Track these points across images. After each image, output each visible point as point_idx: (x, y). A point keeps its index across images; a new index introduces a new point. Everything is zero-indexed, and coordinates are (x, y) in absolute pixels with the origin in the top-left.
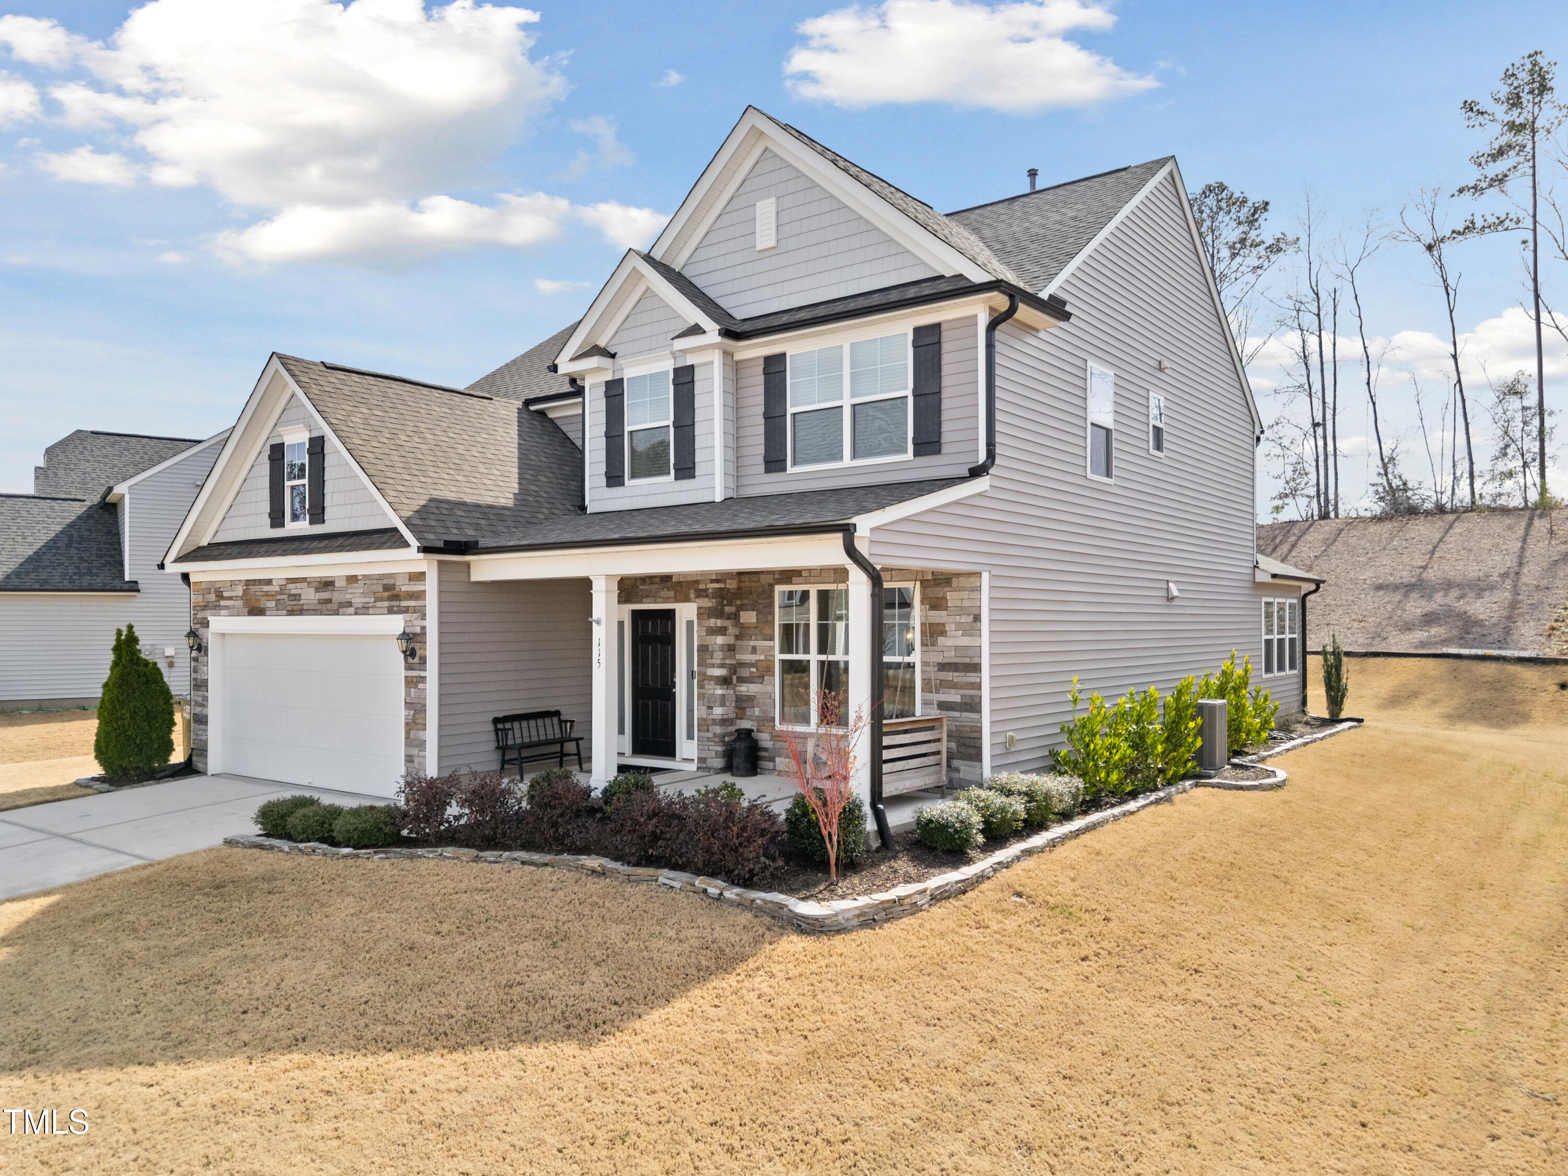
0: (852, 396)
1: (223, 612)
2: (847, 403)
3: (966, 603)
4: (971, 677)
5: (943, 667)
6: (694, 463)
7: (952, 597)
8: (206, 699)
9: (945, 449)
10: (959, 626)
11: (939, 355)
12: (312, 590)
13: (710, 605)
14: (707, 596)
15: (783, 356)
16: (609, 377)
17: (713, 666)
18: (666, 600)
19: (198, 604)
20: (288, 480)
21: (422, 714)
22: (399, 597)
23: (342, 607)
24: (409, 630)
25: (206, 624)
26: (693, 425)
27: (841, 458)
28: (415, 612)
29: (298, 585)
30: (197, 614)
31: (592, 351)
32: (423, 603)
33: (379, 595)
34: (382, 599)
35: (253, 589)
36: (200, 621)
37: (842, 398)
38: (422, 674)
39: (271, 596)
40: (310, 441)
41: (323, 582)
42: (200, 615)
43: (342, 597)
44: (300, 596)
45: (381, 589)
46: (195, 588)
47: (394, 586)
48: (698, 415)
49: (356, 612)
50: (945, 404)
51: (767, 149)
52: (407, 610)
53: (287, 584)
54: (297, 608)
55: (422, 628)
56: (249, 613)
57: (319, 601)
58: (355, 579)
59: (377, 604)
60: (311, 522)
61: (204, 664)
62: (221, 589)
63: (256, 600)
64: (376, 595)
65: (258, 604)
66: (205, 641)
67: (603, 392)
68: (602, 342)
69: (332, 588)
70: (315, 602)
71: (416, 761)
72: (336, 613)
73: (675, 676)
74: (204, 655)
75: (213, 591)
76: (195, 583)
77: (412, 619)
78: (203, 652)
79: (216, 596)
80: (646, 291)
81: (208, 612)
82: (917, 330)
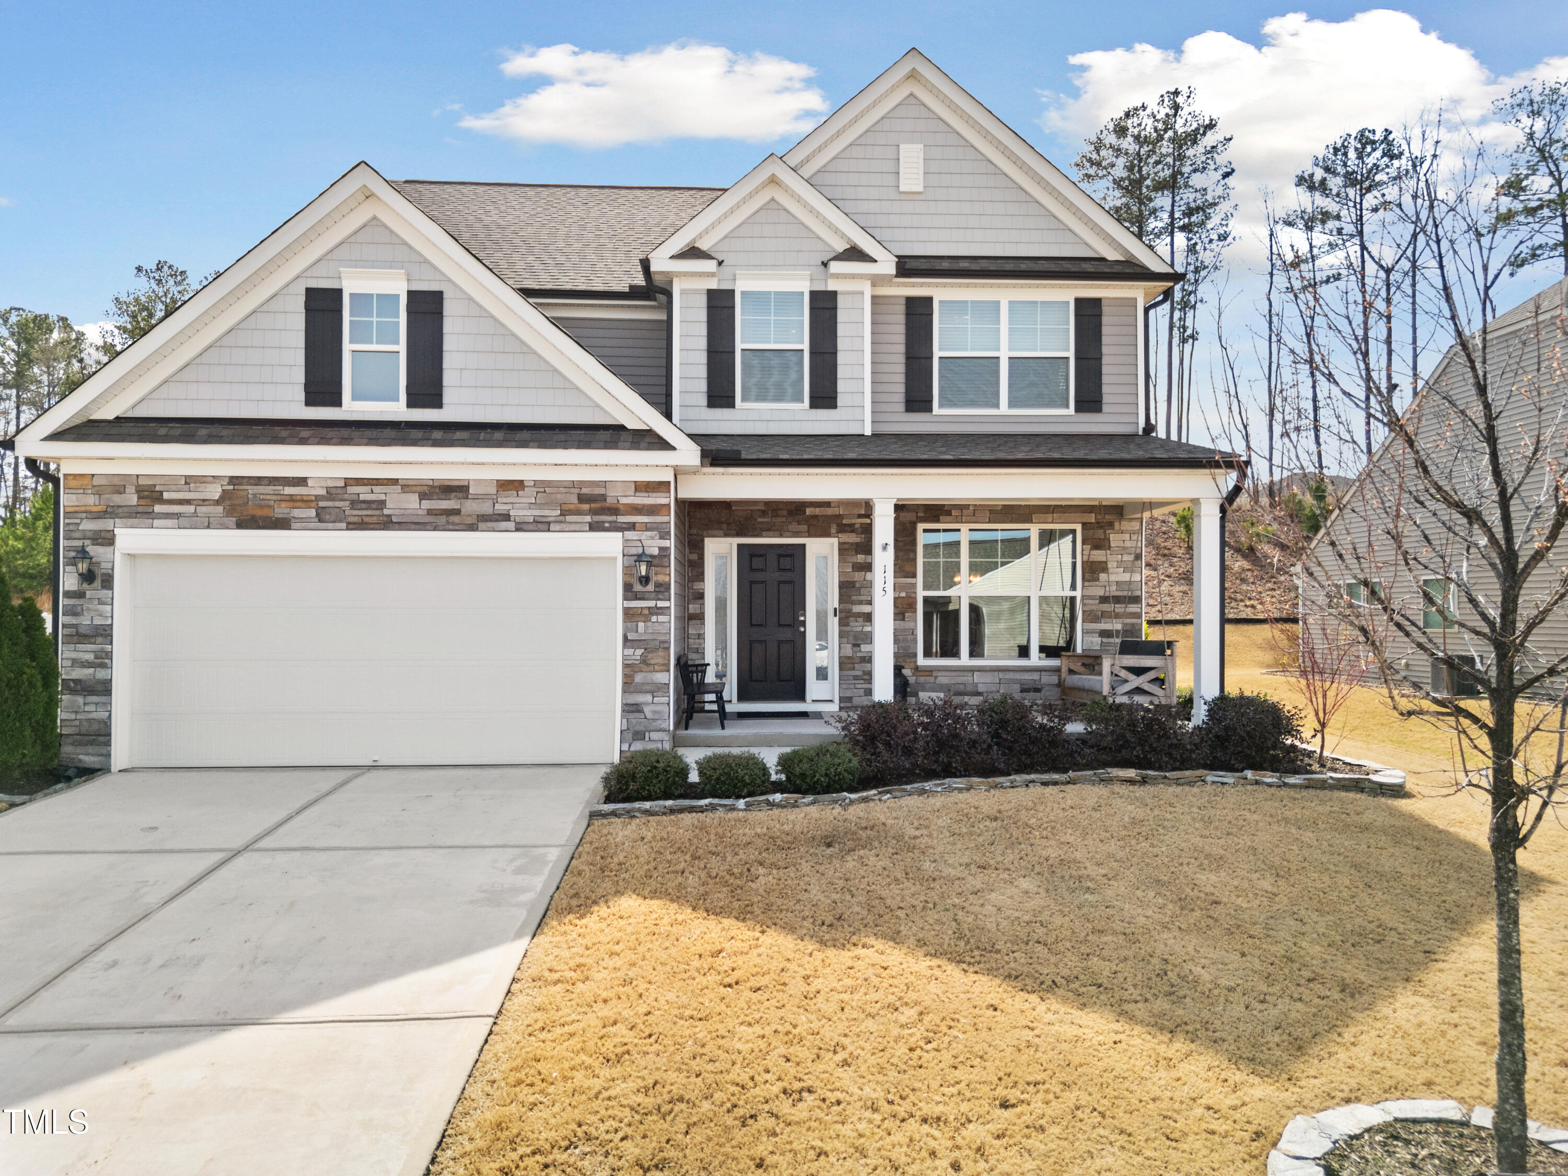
0: (1010, 349)
1: (156, 523)
2: (1004, 355)
3: (1128, 544)
4: (1133, 608)
5: (1104, 599)
6: (836, 392)
7: (1115, 539)
8: (109, 655)
9: (1105, 408)
10: (1120, 564)
11: (1099, 326)
12: (413, 496)
13: (858, 540)
14: (853, 531)
15: (929, 301)
16: (713, 285)
17: (861, 602)
18: (796, 534)
19: (83, 509)
20: (351, 342)
21: (661, 653)
22: (614, 511)
23: (486, 521)
24: (634, 551)
25: (108, 540)
26: (834, 353)
27: (997, 406)
28: (647, 530)
29: (377, 489)
30: (78, 524)
31: (692, 252)
32: (665, 519)
33: (572, 507)
34: (579, 513)
35: (252, 490)
36: (89, 534)
37: (998, 349)
38: (661, 604)
39: (305, 502)
40: (412, 295)
41: (440, 487)
42: (88, 526)
43: (486, 508)
44: (382, 503)
45: (575, 500)
46: (73, 483)
47: (603, 497)
48: (841, 344)
49: (520, 527)
50: (1105, 369)
51: (911, 94)
52: (632, 527)
53: (346, 486)
54: (374, 520)
55: (661, 549)
56: (240, 525)
57: (430, 512)
58: (517, 485)
59: (569, 518)
60: (411, 404)
61: (101, 602)
62: (158, 488)
63: (261, 507)
64: (565, 507)
65: (265, 512)
66: (103, 565)
67: (703, 301)
68: (704, 245)
69: (461, 495)
70: (420, 512)
71: (647, 710)
72: (472, 528)
73: (804, 615)
74: (104, 587)
75: (131, 489)
76: (75, 476)
77: (643, 538)
78: (98, 583)
79: (139, 498)
80: (769, 202)
81: (112, 521)
82: (1078, 300)
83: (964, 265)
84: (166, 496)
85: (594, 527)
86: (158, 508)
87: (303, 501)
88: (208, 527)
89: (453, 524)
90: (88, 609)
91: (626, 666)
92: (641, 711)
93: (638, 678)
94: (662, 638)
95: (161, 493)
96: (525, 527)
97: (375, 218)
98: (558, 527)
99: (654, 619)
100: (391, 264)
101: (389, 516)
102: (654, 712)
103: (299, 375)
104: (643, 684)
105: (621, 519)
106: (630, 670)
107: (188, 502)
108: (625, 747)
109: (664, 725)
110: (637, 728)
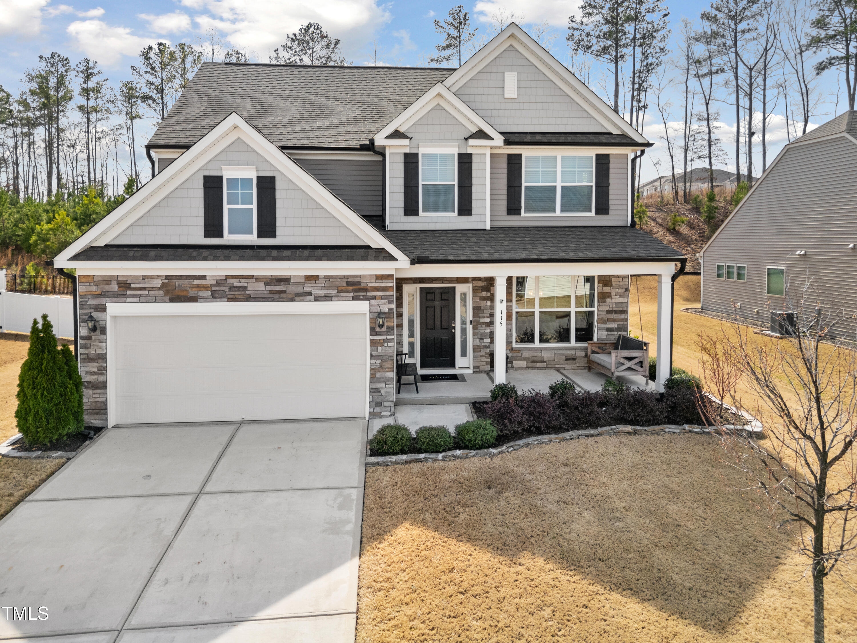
0: (562, 182)
1: (128, 300)
2: (559, 185)
3: (621, 283)
4: (623, 316)
5: (609, 312)
6: (471, 207)
7: (614, 283)
8: (105, 369)
9: (611, 212)
10: (617, 293)
11: (608, 169)
12: (262, 284)
13: (483, 284)
14: (480, 280)
15: (520, 156)
16: (407, 151)
17: (484, 317)
18: (450, 282)
19: (89, 293)
20: (228, 204)
21: (390, 362)
22: (365, 290)
23: (300, 296)
24: (375, 310)
25: (103, 309)
26: (471, 186)
27: (555, 211)
28: (382, 299)
29: (243, 280)
30: (87, 301)
31: (397, 134)
32: (391, 294)
33: (343, 288)
34: (347, 291)
35: (177, 282)
36: (93, 306)
37: (555, 182)
38: (389, 337)
39: (205, 288)
41: (275, 279)
42: (92, 302)
43: (299, 290)
44: (245, 288)
45: (345, 285)
46: (83, 280)
47: (360, 283)
48: (475, 181)
49: (317, 299)
50: (611, 192)
51: (511, 45)
52: (374, 298)
53: (226, 279)
54: (241, 296)
55: (389, 309)
56: (172, 300)
57: (270, 292)
58: (315, 278)
59: (342, 294)
60: (260, 236)
61: (100, 341)
62: (128, 282)
63: (183, 291)
64: (340, 288)
65: (184, 294)
66: (101, 322)
67: (401, 159)
68: (402, 130)
69: (286, 283)
70: (265, 292)
71: (383, 391)
72: (292, 300)
73: (455, 324)
74: (101, 334)
75: (114, 283)
76: (84, 276)
77: (380, 303)
78: (98, 332)
79: (119, 287)
80: (436, 106)
81: (104, 299)
82: (597, 156)
83: (538, 138)
84: (133, 286)
85: (355, 299)
86: (129, 292)
87: (204, 287)
88: (155, 302)
89: (283, 298)
90: (94, 345)
91: (371, 369)
92: (380, 392)
93: (378, 375)
94: (391, 355)
95: (130, 284)
96: (319, 299)
97: (239, 139)
98: (336, 299)
99: (386, 345)
100: (248, 163)
101: (249, 294)
102: (386, 392)
103: (201, 222)
104: (380, 378)
105: (369, 294)
106: (373, 371)
107: (144, 289)
108: (371, 410)
109: (391, 399)
110: (378, 400)
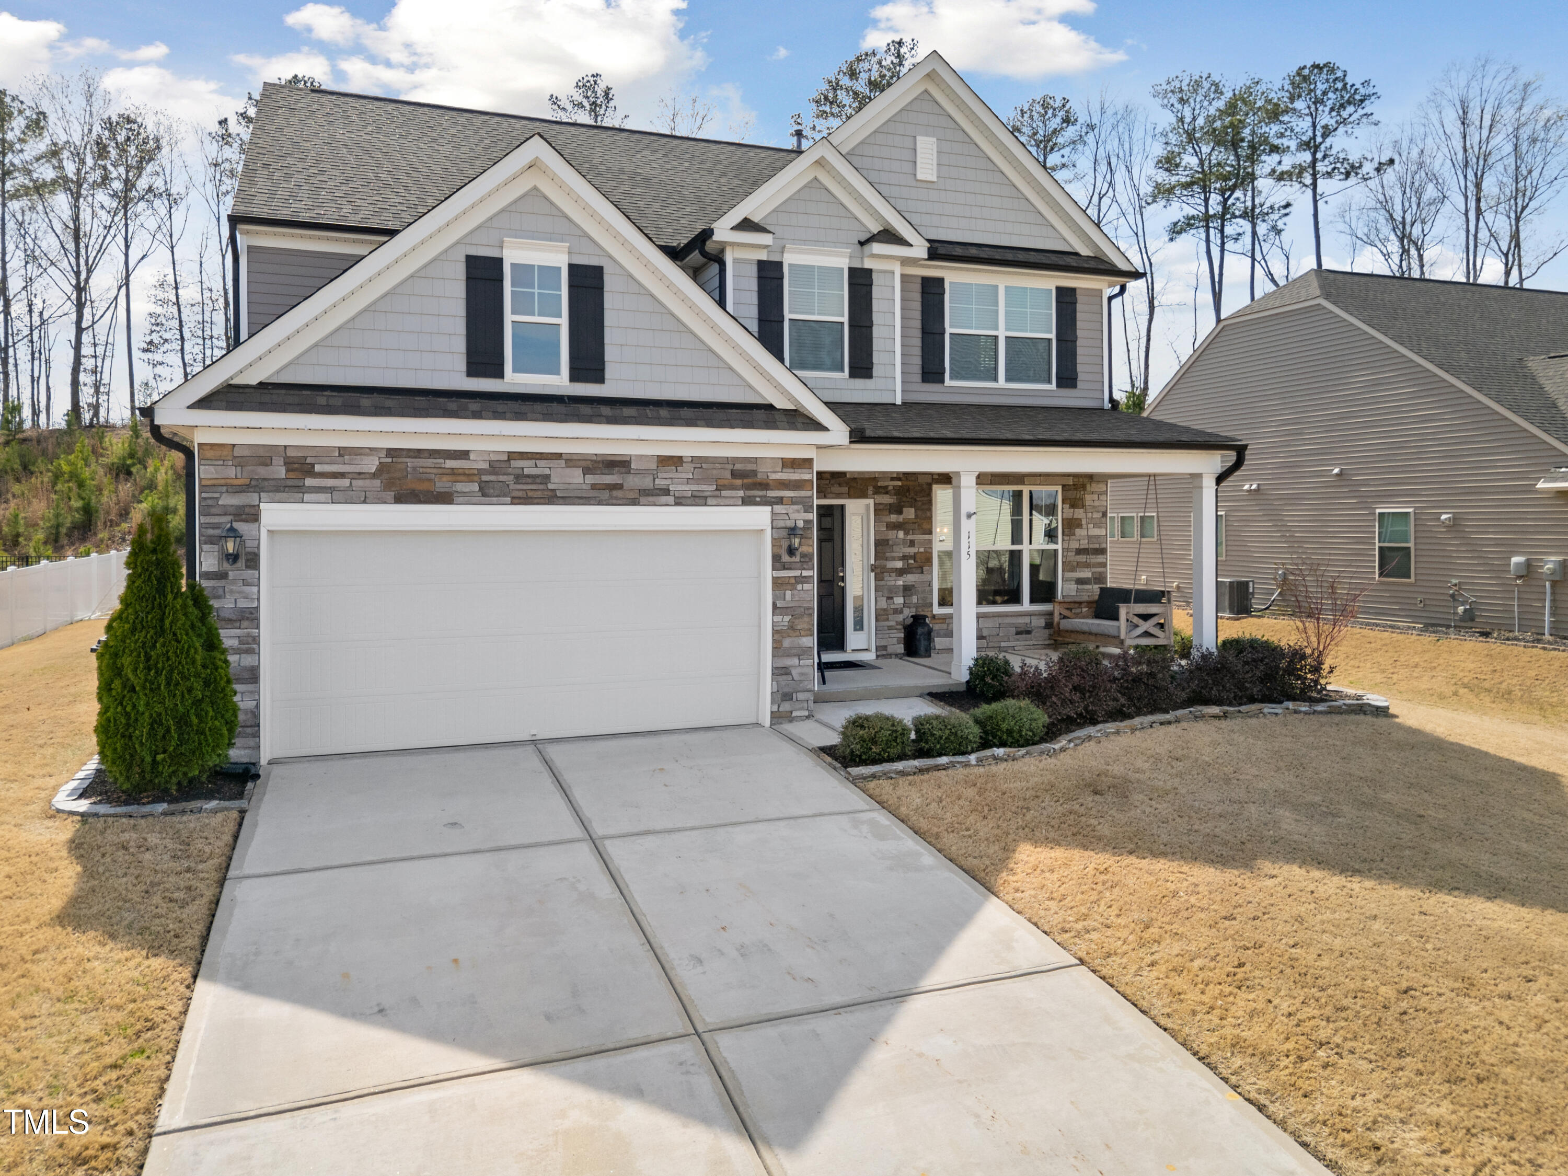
0: (1007, 329)
1: (307, 497)
2: (1002, 334)
3: (1097, 503)
4: (1100, 559)
5: (1079, 552)
6: (872, 364)
8: (256, 640)
9: (1079, 384)
10: (1090, 520)
11: (1075, 312)
12: (579, 472)
13: (891, 501)
14: (887, 493)
15: (941, 281)
16: (763, 256)
19: (223, 482)
20: (513, 313)
21: (806, 619)
22: (765, 486)
23: (648, 495)
24: (781, 524)
25: (254, 516)
26: (870, 327)
27: (996, 379)
28: (793, 503)
29: (541, 463)
30: (217, 499)
31: (746, 225)
32: (809, 493)
33: (726, 482)
34: (733, 488)
35: (411, 463)
36: (231, 510)
37: (997, 329)
38: (805, 573)
39: (468, 476)
40: (573, 269)
41: (603, 462)
42: (228, 500)
43: (647, 483)
44: (548, 477)
45: (729, 476)
46: (210, 454)
47: (754, 473)
48: (876, 318)
49: (679, 502)
50: (1079, 351)
51: (927, 91)
52: (780, 501)
53: (509, 460)
54: (539, 494)
55: (805, 522)
56: (399, 500)
57: (594, 487)
58: (677, 461)
59: (724, 493)
60: (574, 378)
61: (246, 583)
62: (309, 460)
63: (421, 480)
64: (721, 482)
65: (424, 486)
66: (248, 543)
67: (753, 271)
68: (756, 219)
69: (623, 470)
70: (584, 487)
71: (795, 672)
72: (634, 502)
73: (844, 571)
74: (248, 567)
75: (278, 461)
76: (212, 446)
77: (790, 511)
78: (241, 563)
79: (287, 471)
80: (811, 182)
81: (256, 495)
82: (1059, 289)
83: (973, 252)
84: (318, 468)
85: (746, 501)
86: (309, 482)
87: (465, 474)
88: (364, 502)
89: (616, 498)
90: (231, 592)
91: (775, 632)
92: (789, 674)
93: (787, 643)
94: (806, 605)
95: (313, 465)
96: (683, 501)
97: (535, 188)
98: (713, 501)
99: (799, 587)
100: (551, 236)
101: (554, 490)
102: (802, 674)
103: (460, 345)
104: (791, 648)
105: (772, 494)
106: (778, 634)
107: (342, 475)
108: (775, 708)
109: (810, 686)
110: (786, 690)
